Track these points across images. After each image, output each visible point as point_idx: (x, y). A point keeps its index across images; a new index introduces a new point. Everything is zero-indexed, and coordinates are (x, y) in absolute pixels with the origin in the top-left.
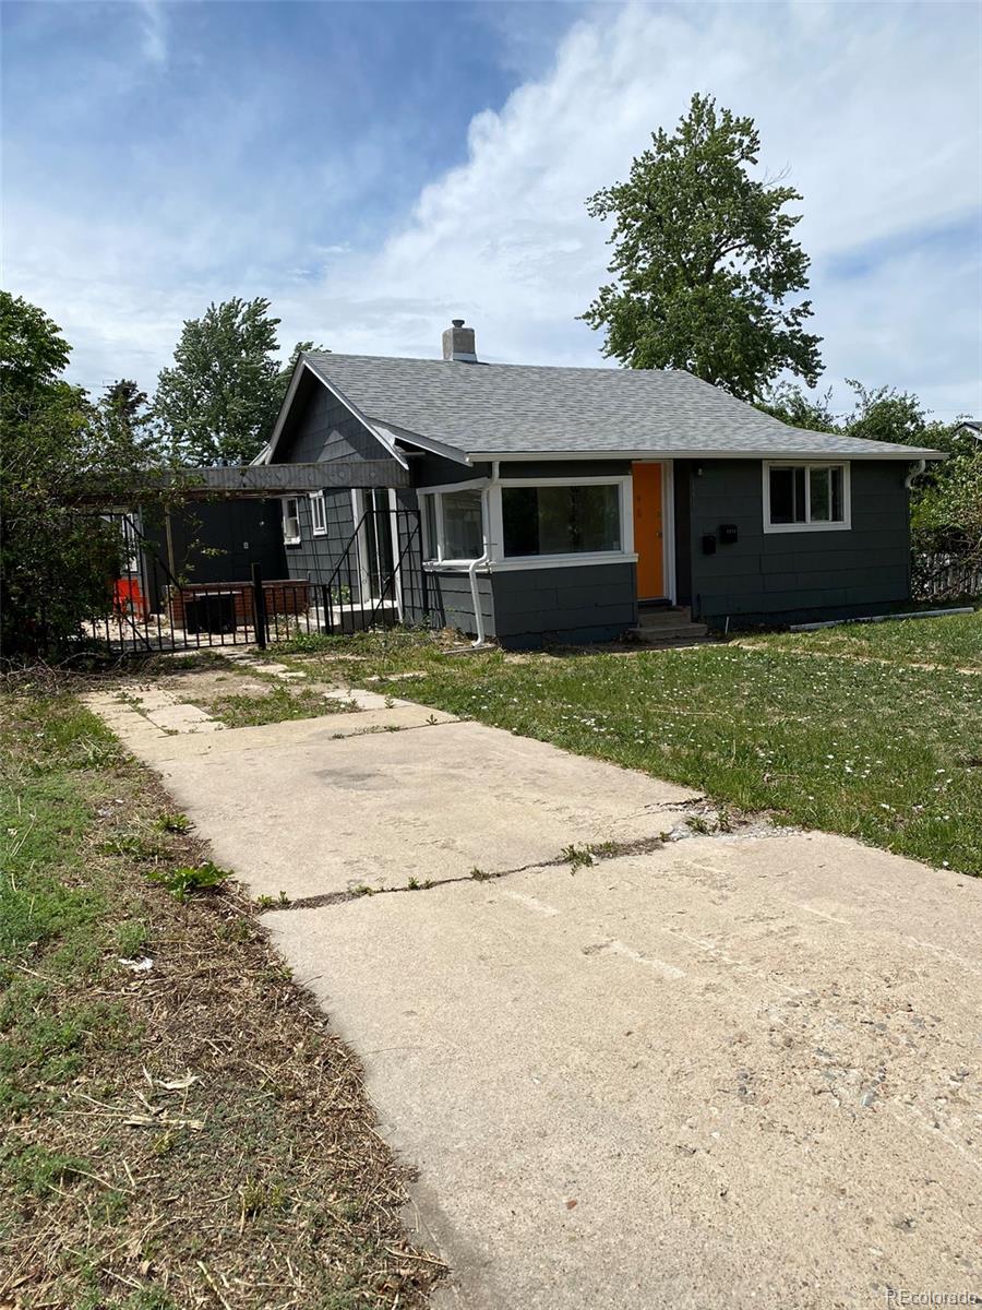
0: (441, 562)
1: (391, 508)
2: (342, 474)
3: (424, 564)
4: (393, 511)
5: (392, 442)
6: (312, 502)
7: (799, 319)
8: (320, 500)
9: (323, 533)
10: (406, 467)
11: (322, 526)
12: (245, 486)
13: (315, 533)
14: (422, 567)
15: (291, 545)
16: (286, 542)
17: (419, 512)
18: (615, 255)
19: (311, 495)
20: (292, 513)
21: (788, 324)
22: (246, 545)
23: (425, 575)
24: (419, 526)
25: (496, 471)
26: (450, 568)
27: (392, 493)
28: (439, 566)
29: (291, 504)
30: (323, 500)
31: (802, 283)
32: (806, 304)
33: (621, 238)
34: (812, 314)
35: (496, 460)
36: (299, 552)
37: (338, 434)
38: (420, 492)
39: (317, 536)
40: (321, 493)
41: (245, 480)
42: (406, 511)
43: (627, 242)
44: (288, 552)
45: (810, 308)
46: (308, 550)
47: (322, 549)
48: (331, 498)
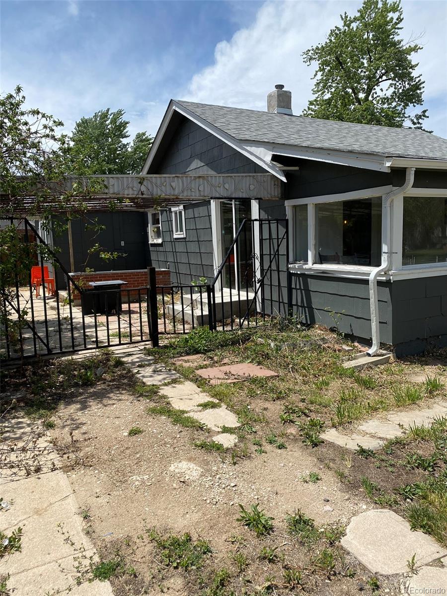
0: (311, 265)
1: (253, 218)
2: (227, 186)
3: (290, 266)
4: (256, 220)
5: (268, 158)
6: (173, 214)
7: (420, 121)
8: (180, 213)
9: (182, 236)
10: (284, 179)
11: (181, 230)
12: (142, 194)
13: (175, 236)
14: (288, 269)
15: (155, 244)
16: (150, 242)
17: (287, 220)
18: (315, 85)
19: (173, 209)
20: (156, 221)
21: (414, 123)
22: (123, 243)
23: (290, 275)
24: (287, 232)
25: (411, 178)
26: (324, 272)
27: (255, 206)
28: (310, 269)
29: (154, 215)
30: (183, 212)
31: (419, 101)
32: (424, 112)
33: (319, 76)
34: (428, 117)
35: (412, 166)
36: (161, 249)
37: (199, 162)
38: (288, 204)
39: (176, 239)
40: (181, 207)
41: (143, 188)
42: (269, 221)
43: (323, 78)
44: (151, 249)
45: (427, 114)
46: (168, 247)
47: (180, 248)
48: (190, 211)
